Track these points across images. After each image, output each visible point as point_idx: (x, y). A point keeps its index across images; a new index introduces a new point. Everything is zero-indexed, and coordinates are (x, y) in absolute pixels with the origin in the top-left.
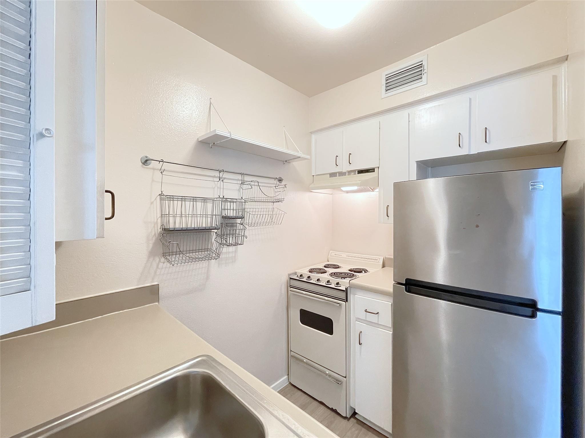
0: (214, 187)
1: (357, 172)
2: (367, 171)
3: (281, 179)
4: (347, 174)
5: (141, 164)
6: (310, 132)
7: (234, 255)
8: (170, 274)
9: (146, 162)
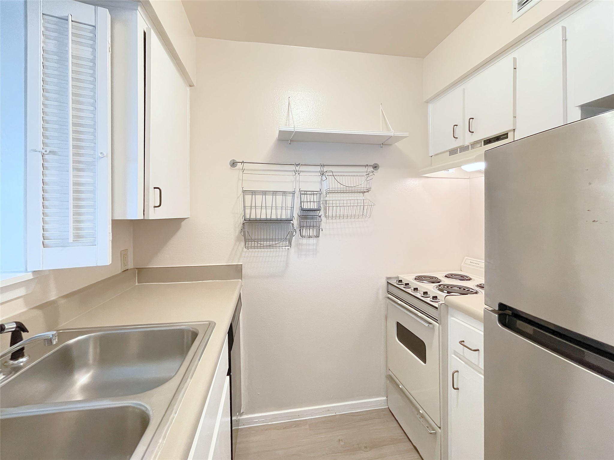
0: (293, 181)
1: (483, 142)
2: (496, 139)
3: (376, 166)
4: (470, 148)
5: (230, 166)
6: (425, 102)
7: (315, 248)
8: (253, 258)
9: (234, 164)
